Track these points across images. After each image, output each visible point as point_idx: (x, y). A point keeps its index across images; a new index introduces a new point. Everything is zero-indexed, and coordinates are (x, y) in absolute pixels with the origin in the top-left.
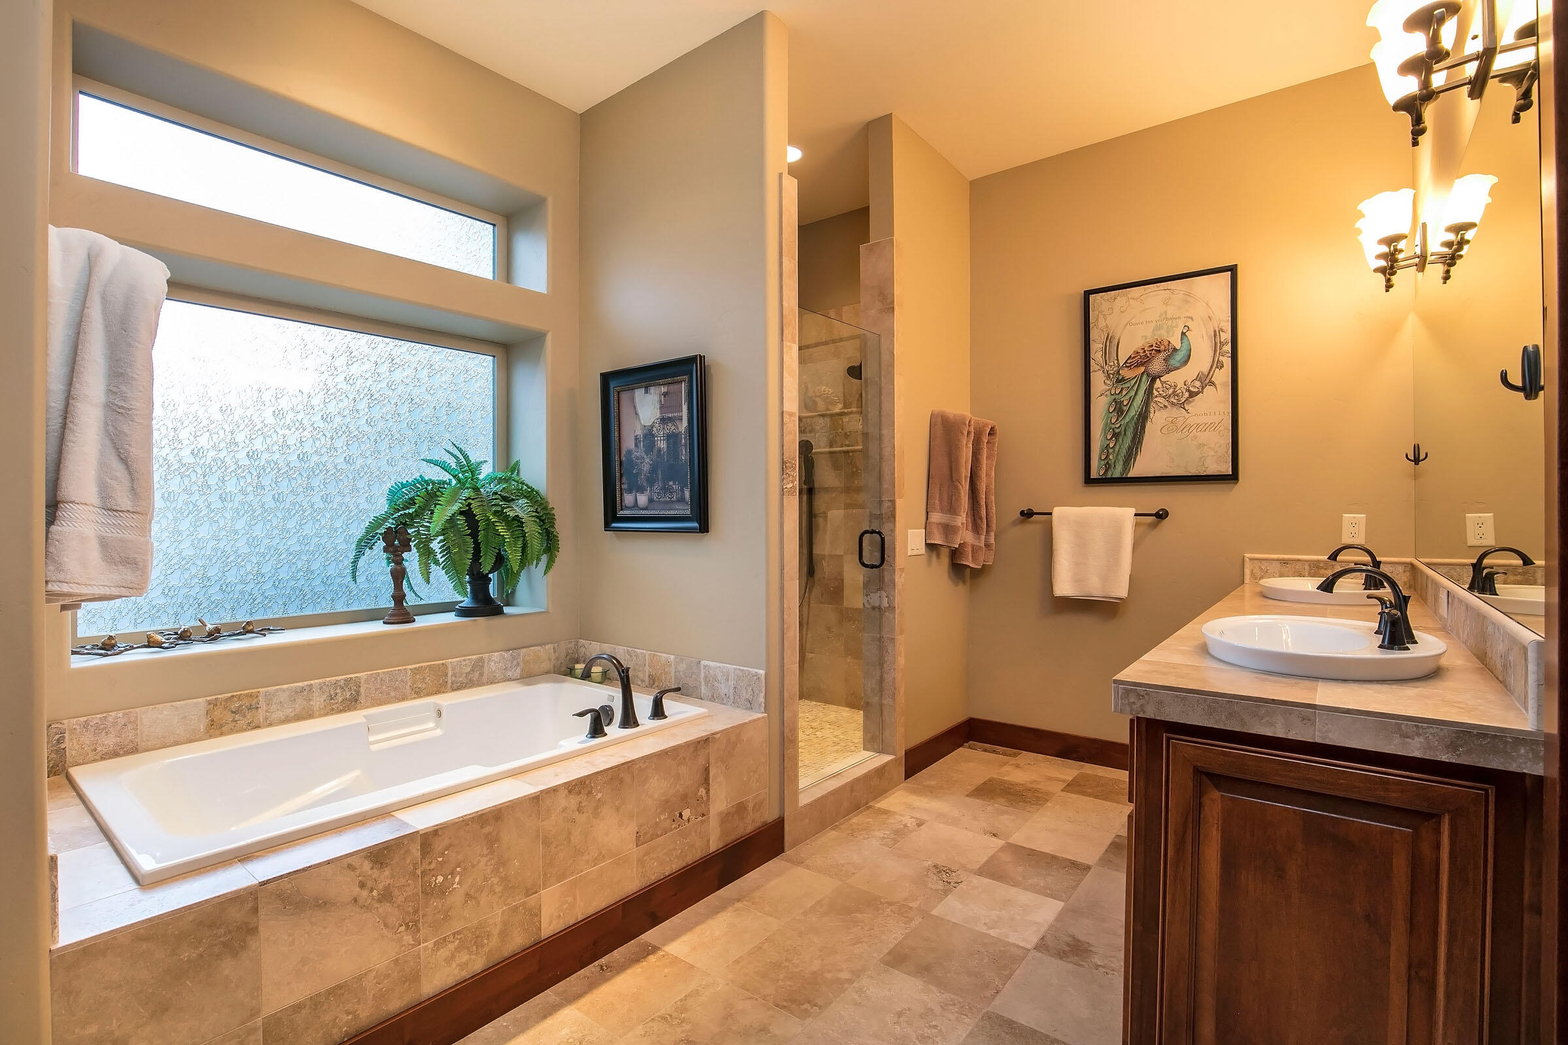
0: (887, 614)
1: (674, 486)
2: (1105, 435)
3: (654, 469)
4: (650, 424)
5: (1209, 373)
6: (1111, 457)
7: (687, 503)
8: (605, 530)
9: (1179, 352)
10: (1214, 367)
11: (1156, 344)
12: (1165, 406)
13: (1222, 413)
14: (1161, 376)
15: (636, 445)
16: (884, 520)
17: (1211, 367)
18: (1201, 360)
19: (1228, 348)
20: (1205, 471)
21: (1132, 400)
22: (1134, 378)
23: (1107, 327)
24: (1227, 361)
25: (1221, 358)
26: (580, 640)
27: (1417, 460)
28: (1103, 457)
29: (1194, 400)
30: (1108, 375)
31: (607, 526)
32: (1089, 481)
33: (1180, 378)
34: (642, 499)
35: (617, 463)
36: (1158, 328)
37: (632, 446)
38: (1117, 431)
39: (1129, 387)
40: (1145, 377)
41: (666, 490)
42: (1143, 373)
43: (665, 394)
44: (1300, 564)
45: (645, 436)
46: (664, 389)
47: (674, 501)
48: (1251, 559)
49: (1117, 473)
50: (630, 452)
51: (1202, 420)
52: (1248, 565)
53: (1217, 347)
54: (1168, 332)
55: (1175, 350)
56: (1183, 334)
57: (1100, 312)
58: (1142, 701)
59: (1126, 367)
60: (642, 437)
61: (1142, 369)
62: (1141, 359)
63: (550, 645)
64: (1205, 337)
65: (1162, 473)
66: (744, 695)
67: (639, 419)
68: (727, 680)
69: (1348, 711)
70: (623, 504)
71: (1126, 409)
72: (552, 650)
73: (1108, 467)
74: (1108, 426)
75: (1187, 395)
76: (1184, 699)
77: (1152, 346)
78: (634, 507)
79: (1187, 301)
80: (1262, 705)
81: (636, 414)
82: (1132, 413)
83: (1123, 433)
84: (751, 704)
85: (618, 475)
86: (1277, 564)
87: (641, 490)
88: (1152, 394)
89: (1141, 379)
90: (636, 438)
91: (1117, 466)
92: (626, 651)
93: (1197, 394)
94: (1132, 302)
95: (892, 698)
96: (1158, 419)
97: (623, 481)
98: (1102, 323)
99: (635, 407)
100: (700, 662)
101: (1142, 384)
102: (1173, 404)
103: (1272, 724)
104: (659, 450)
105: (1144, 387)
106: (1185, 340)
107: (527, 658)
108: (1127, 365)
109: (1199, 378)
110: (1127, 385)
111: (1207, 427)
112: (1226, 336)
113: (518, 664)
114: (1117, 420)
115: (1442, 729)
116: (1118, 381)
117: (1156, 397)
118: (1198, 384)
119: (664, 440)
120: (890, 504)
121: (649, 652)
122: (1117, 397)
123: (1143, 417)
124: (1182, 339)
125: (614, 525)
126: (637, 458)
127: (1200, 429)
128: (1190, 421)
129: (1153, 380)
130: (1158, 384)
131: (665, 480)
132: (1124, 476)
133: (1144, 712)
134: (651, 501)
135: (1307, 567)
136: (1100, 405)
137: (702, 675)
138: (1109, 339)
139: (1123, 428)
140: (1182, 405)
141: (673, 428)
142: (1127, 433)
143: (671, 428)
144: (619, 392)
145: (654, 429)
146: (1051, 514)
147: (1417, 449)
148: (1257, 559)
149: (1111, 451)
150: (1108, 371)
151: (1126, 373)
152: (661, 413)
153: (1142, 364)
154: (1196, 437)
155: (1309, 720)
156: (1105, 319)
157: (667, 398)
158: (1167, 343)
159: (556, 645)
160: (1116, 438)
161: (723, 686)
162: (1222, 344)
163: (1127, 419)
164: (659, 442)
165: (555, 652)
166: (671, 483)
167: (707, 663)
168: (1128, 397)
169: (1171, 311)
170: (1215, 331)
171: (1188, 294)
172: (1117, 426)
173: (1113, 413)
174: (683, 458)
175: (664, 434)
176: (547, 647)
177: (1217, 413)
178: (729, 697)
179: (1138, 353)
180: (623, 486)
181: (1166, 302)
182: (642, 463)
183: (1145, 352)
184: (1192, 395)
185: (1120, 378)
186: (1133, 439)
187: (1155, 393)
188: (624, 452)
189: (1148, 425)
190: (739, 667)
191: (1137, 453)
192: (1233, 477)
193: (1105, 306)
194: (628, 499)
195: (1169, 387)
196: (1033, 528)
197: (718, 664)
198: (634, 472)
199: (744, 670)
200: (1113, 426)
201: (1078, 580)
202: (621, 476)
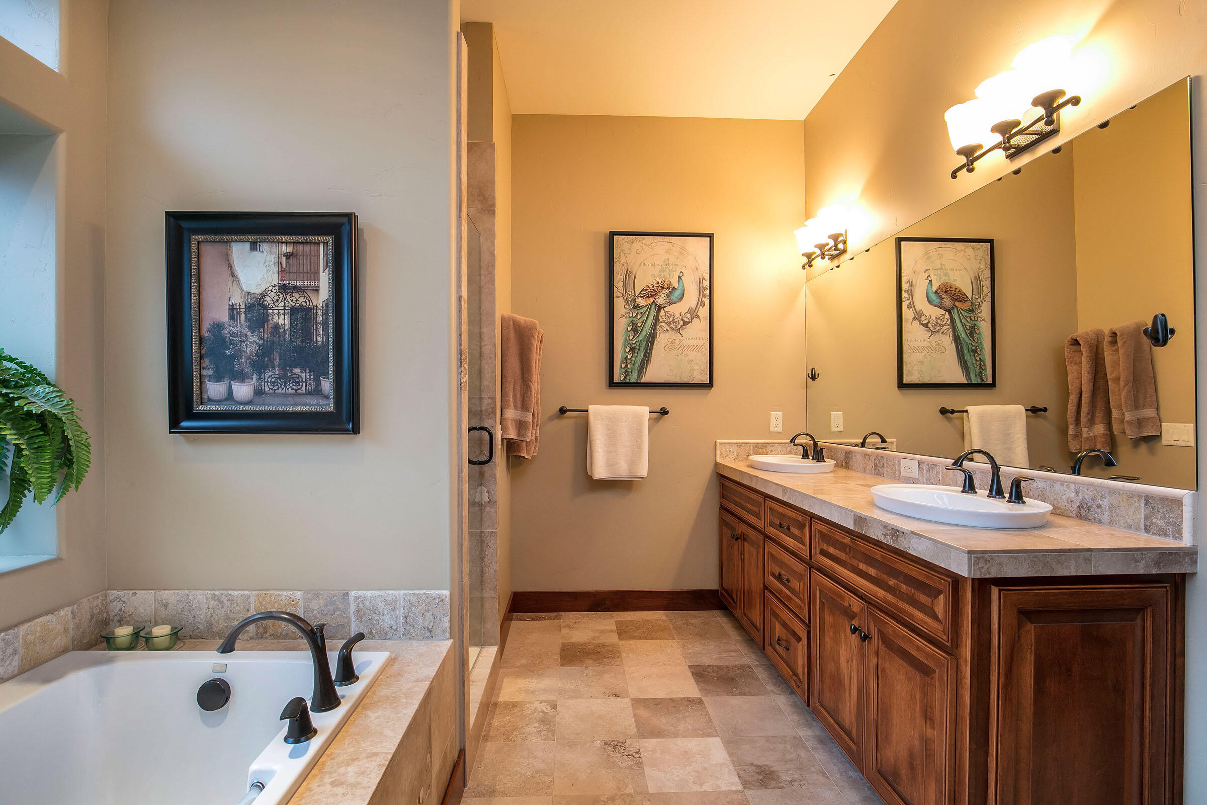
0: (488, 509)
1: (303, 375)
2: (624, 349)
3: (265, 351)
4: (260, 291)
5: (696, 309)
6: (629, 366)
7: (327, 397)
8: (170, 432)
9: (676, 291)
10: (699, 305)
11: (662, 282)
12: (667, 330)
13: (704, 338)
14: (665, 307)
15: (232, 317)
16: (484, 417)
17: (698, 304)
18: (691, 299)
19: (707, 292)
20: (693, 380)
21: (644, 322)
22: (646, 306)
23: (627, 264)
24: (707, 302)
25: (703, 299)
26: (109, 591)
27: (813, 378)
28: (623, 366)
29: (686, 327)
30: (628, 302)
31: (174, 425)
32: (612, 384)
33: (677, 310)
34: (243, 391)
35: (195, 341)
36: (663, 270)
37: (224, 317)
38: (633, 346)
39: (642, 313)
40: (653, 306)
41: (285, 378)
42: (652, 303)
43: (289, 256)
44: (748, 446)
45: (249, 307)
46: (285, 249)
47: (302, 394)
48: (721, 444)
49: (633, 379)
50: (218, 327)
51: (691, 342)
52: (718, 448)
53: (701, 290)
54: (669, 274)
55: (674, 289)
56: (679, 277)
57: (622, 250)
58: (988, 565)
59: (640, 296)
60: (243, 306)
61: (652, 300)
62: (651, 293)
63: (66, 609)
64: (693, 281)
65: (666, 381)
66: (421, 621)
67: (239, 283)
68: (394, 609)
69: (1109, 550)
70: (205, 396)
71: (639, 329)
72: (70, 616)
73: (627, 374)
74: (627, 342)
75: (682, 323)
76: (1015, 558)
77: (658, 283)
78: (226, 399)
79: (681, 253)
80: (1063, 554)
81: (233, 275)
82: (644, 333)
83: (638, 348)
84: (431, 632)
85: (195, 356)
86: (735, 446)
87: (242, 377)
88: (659, 320)
89: (650, 309)
90: (232, 308)
91: (633, 374)
92: (210, 596)
93: (688, 323)
94: (645, 247)
95: (494, 591)
96: (662, 339)
97: (204, 365)
98: (623, 260)
99: (230, 266)
100: (347, 594)
101: (652, 311)
102: (672, 329)
103: (1068, 567)
104: (276, 327)
105: (653, 313)
106: (681, 282)
107: (30, 638)
108: (641, 295)
109: (689, 311)
110: (641, 311)
111: (696, 348)
112: (706, 283)
113: (15, 652)
114: (633, 337)
115: (1153, 553)
116: (635, 307)
117: (661, 322)
118: (689, 316)
119: (285, 314)
120: (490, 401)
121: (254, 592)
122: (634, 319)
123: (652, 337)
124: (678, 281)
125: (184, 424)
126: (233, 334)
127: (689, 349)
128: (685, 342)
129: (659, 309)
130: (662, 313)
131: (287, 365)
132: (638, 382)
133: (989, 573)
134: (259, 392)
135: (752, 448)
136: (621, 325)
137: (352, 609)
138: (628, 273)
139: (638, 344)
140: (678, 331)
141: (302, 300)
142: (640, 348)
143: (298, 299)
144: (199, 243)
145: (268, 299)
146: (587, 411)
147: (813, 370)
148: (724, 444)
149: (629, 361)
150: (627, 298)
151: (641, 302)
152: (281, 278)
153: (652, 296)
154: (687, 355)
155: (1089, 560)
156: (626, 257)
157: (291, 261)
158: (668, 283)
159: (75, 606)
160: (633, 352)
161: (386, 618)
162: (704, 289)
163: (641, 338)
164: (276, 317)
165: (74, 617)
166: (297, 371)
167: (360, 593)
168: (641, 320)
169: (672, 260)
170: (700, 279)
171: (683, 248)
172: (634, 342)
173: (631, 332)
174: (319, 339)
175: (285, 306)
176: (62, 613)
177: (701, 338)
178: (396, 630)
179: (649, 287)
180: (204, 372)
181: (668, 252)
182: (241, 342)
183: (653, 287)
184: (685, 323)
185: (636, 305)
186: (645, 353)
187: (661, 319)
188: (206, 325)
189: (655, 343)
190: (411, 592)
191: (647, 364)
192: (710, 385)
193: (625, 246)
194: (215, 389)
195: (669, 315)
196: (568, 423)
197: (377, 593)
198: (228, 353)
199: (419, 594)
200: (630, 342)
201: (611, 464)
202: (201, 357)
